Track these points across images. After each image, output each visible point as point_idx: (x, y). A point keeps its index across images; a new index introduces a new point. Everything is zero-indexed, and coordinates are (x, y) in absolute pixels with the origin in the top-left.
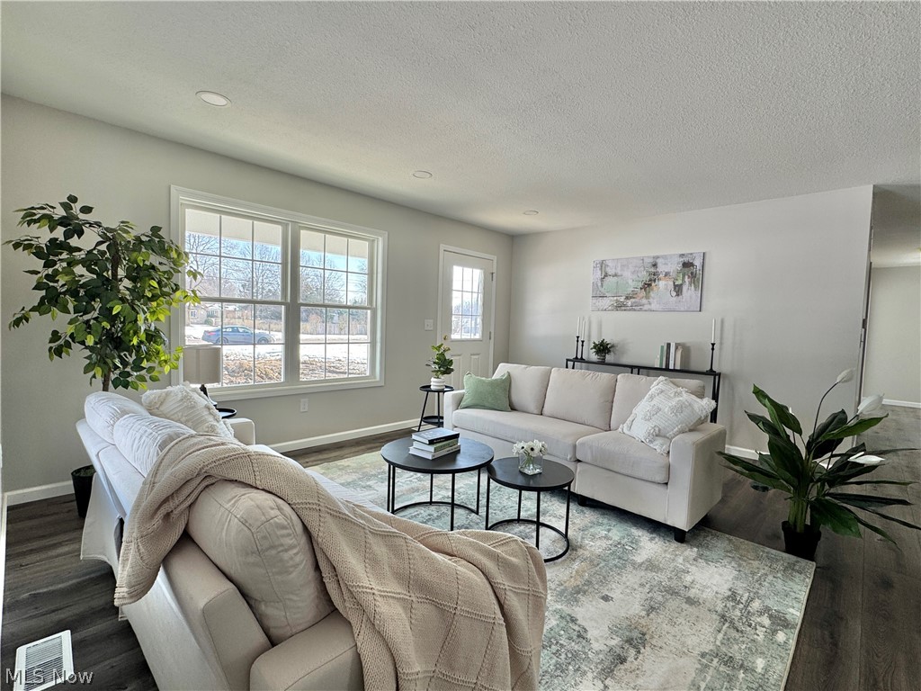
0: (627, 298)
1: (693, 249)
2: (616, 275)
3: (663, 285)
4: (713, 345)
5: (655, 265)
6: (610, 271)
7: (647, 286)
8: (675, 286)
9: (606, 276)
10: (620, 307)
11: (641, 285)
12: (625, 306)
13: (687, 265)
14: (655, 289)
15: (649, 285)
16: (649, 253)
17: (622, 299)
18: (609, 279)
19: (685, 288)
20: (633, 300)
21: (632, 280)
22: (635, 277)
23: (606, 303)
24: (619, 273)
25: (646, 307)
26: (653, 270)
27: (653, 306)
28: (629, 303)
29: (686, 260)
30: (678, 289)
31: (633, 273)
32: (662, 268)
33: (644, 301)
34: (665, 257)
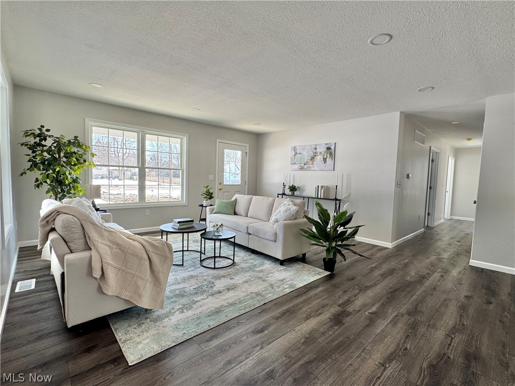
0: (305, 164)
1: (331, 141)
2: (300, 154)
3: (319, 158)
4: (337, 186)
5: (316, 149)
6: (298, 152)
7: (313, 159)
8: (324, 159)
9: (296, 154)
10: (302, 169)
11: (310, 158)
12: (304, 168)
13: (329, 149)
14: (316, 160)
15: (314, 158)
16: (314, 143)
17: (303, 165)
18: (297, 155)
19: (328, 159)
20: (307, 165)
21: (307, 155)
22: (307, 154)
23: (296, 167)
24: (301, 152)
25: (312, 169)
26: (315, 151)
27: (315, 168)
28: (305, 167)
29: (328, 146)
30: (325, 160)
31: (307, 152)
32: (318, 150)
33: (312, 166)
34: (320, 145)
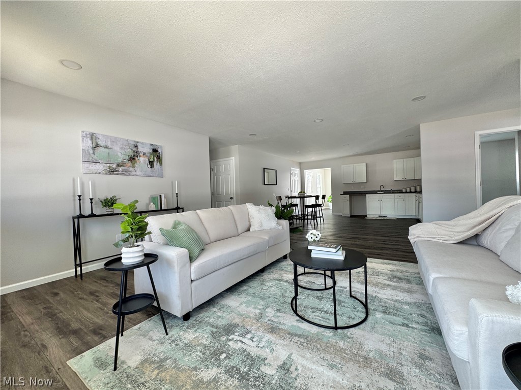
0: (118, 165)
1: (157, 142)
2: (106, 147)
3: (142, 160)
4: (177, 194)
5: (136, 147)
6: (100, 142)
7: (132, 159)
8: (150, 162)
9: (97, 146)
10: (112, 171)
11: (128, 158)
12: (117, 171)
13: (155, 151)
14: (138, 161)
15: (134, 159)
16: (133, 138)
17: (114, 166)
18: (99, 150)
19: (155, 163)
20: (122, 167)
21: (121, 154)
22: (123, 152)
23: (100, 167)
24: (110, 146)
25: (133, 173)
26: (135, 149)
27: (138, 173)
28: (120, 169)
29: (154, 148)
30: (151, 164)
31: (121, 148)
32: (140, 149)
33: (131, 169)
34: (142, 143)
